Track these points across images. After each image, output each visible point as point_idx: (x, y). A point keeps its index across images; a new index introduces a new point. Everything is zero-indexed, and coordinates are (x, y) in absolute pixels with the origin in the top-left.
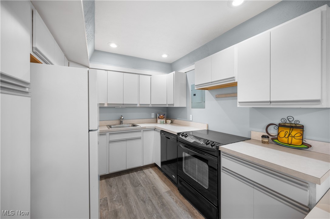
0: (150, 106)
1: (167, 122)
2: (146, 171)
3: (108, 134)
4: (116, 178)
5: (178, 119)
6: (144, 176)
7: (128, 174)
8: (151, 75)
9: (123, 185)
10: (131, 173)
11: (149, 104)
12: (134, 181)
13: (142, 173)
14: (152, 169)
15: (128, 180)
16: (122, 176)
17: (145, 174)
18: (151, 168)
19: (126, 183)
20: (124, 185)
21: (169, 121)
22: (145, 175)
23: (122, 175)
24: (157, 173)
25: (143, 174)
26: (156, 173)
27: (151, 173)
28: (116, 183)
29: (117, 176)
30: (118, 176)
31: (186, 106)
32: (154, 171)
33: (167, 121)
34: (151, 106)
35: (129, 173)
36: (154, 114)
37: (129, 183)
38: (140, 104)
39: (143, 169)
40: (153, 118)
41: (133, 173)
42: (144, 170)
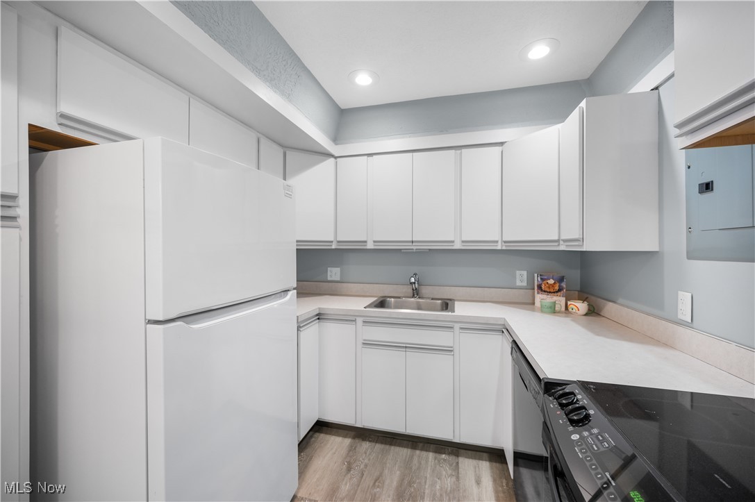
0: (499, 248)
1: (570, 310)
2: (468, 465)
3: (360, 321)
4: (378, 446)
5: (620, 300)
6: (449, 482)
7: (409, 450)
8: (502, 144)
9: (376, 481)
10: (422, 450)
11: (497, 242)
12: (410, 484)
13: (451, 465)
14: (491, 468)
15: (398, 472)
16: (393, 447)
17: (458, 478)
18: (490, 460)
19: (387, 482)
20: (377, 484)
21: (580, 307)
22: (454, 479)
23: (395, 445)
24: (501, 495)
25: (450, 472)
26: (496, 492)
27: (478, 482)
28: (366, 466)
29: (382, 443)
30: (386, 444)
31: (656, 249)
32: (494, 481)
33: (569, 303)
34: (504, 248)
35: (414, 447)
36: (525, 273)
37: (395, 484)
38: (463, 242)
39: (462, 451)
40: (521, 288)
41: (424, 454)
42: (461, 460)
